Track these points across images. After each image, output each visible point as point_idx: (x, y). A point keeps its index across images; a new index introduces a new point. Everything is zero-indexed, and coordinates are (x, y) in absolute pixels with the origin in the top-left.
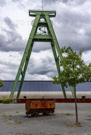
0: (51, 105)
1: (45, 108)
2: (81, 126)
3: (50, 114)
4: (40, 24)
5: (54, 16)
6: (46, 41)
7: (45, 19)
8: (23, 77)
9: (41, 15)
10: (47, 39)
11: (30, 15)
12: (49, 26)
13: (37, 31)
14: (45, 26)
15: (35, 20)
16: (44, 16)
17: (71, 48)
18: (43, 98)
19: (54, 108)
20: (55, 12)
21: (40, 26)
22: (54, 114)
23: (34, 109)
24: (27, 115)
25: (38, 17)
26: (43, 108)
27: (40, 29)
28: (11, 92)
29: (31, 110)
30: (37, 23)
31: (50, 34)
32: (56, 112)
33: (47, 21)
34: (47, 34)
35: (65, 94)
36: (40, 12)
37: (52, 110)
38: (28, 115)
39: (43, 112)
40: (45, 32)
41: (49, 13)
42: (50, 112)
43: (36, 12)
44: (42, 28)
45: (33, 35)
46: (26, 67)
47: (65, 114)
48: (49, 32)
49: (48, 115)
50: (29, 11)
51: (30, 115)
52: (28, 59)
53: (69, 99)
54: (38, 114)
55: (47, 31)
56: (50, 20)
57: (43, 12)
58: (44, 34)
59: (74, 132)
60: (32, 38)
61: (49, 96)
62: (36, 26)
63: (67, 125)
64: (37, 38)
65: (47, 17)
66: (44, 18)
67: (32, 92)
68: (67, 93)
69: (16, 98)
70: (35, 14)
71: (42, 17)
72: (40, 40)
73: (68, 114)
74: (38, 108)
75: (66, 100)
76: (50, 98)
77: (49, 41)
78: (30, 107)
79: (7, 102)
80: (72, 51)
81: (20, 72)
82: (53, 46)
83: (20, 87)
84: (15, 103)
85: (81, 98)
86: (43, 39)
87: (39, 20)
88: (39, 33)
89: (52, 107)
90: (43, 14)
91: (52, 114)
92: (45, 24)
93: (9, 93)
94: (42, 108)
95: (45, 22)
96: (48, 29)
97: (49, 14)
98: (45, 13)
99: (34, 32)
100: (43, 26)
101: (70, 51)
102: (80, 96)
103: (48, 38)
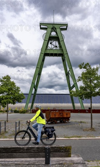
0: (67, 114)
1: (62, 117)
2: (95, 131)
3: (66, 121)
4: (51, 38)
5: (66, 29)
6: (57, 56)
7: (56, 33)
8: (36, 90)
9: (52, 28)
10: (59, 54)
11: (41, 28)
12: (60, 40)
13: (49, 46)
14: (56, 41)
15: (46, 33)
16: (56, 29)
17: (89, 65)
18: (54, 109)
19: (70, 117)
20: (67, 25)
21: (51, 40)
22: (69, 122)
23: (53, 118)
24: (47, 122)
25: (49, 30)
26: (61, 117)
27: (51, 43)
28: (25, 104)
29: (51, 118)
30: (48, 37)
31: (61, 49)
32: (71, 120)
33: (58, 35)
34: (58, 48)
35: (74, 106)
36: (51, 25)
37: (68, 119)
38: (49, 123)
39: (61, 120)
40: (56, 47)
41: (60, 25)
42: (66, 120)
43: (47, 25)
44: (53, 42)
45: (44, 50)
46: (38, 81)
47: (78, 122)
48: (60, 47)
49: (64, 122)
50: (40, 24)
51: (50, 122)
52: (39, 74)
53: (77, 110)
54: (56, 122)
55: (58, 46)
56: (61, 34)
57: (54, 25)
58: (55, 49)
59: (91, 135)
60: (43, 52)
61: (59, 107)
62: (47, 40)
63: (84, 130)
64: (49, 53)
65: (58, 30)
66: (55, 31)
67: (43, 104)
68: (76, 105)
69: (30, 109)
70: (46, 27)
71: (53, 30)
72: (52, 55)
73: (81, 122)
74: (56, 117)
75: (75, 111)
76: (60, 109)
77: (60, 56)
78: (50, 116)
79: (23, 112)
80: (90, 67)
81: (33, 86)
82: (64, 60)
83: (34, 100)
84: (30, 113)
85: (88, 109)
86: (55, 54)
87: (51, 33)
88: (51, 47)
89: (68, 116)
90: (54, 27)
91: (67, 122)
92: (57, 38)
93: (24, 105)
94: (59, 116)
95: (56, 35)
96: (59, 43)
97: (61, 27)
98: (56, 26)
99: (45, 46)
100: (55, 41)
101: (88, 67)
102: (87, 107)
103: (60, 52)
